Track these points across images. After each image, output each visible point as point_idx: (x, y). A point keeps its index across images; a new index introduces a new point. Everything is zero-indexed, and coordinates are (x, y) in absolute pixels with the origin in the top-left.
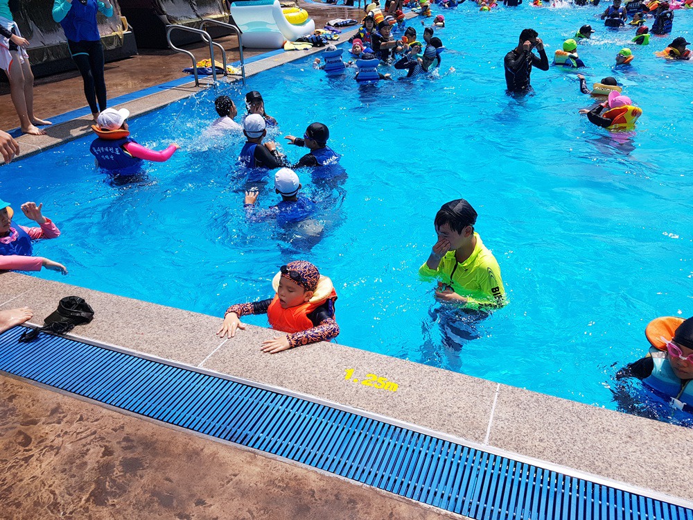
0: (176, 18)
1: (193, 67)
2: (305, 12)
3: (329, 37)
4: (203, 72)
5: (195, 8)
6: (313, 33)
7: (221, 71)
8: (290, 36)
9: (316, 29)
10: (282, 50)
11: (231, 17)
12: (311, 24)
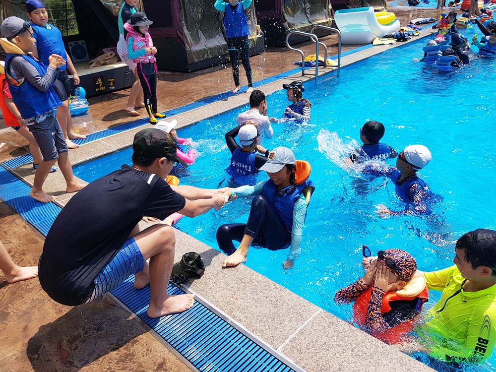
0: (294, 24)
1: (301, 61)
2: (393, 15)
3: (411, 34)
4: (308, 65)
5: (308, 16)
6: (398, 31)
7: (323, 64)
8: (379, 34)
9: (400, 27)
10: (372, 45)
11: (334, 21)
12: (397, 24)
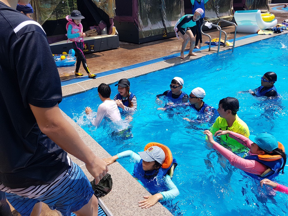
0: (208, 18)
1: (209, 42)
2: (273, 15)
3: (284, 28)
4: (214, 44)
5: (218, 13)
6: (275, 26)
7: (223, 44)
8: (262, 27)
9: (277, 23)
10: (257, 34)
11: (233, 17)
12: (275, 22)
